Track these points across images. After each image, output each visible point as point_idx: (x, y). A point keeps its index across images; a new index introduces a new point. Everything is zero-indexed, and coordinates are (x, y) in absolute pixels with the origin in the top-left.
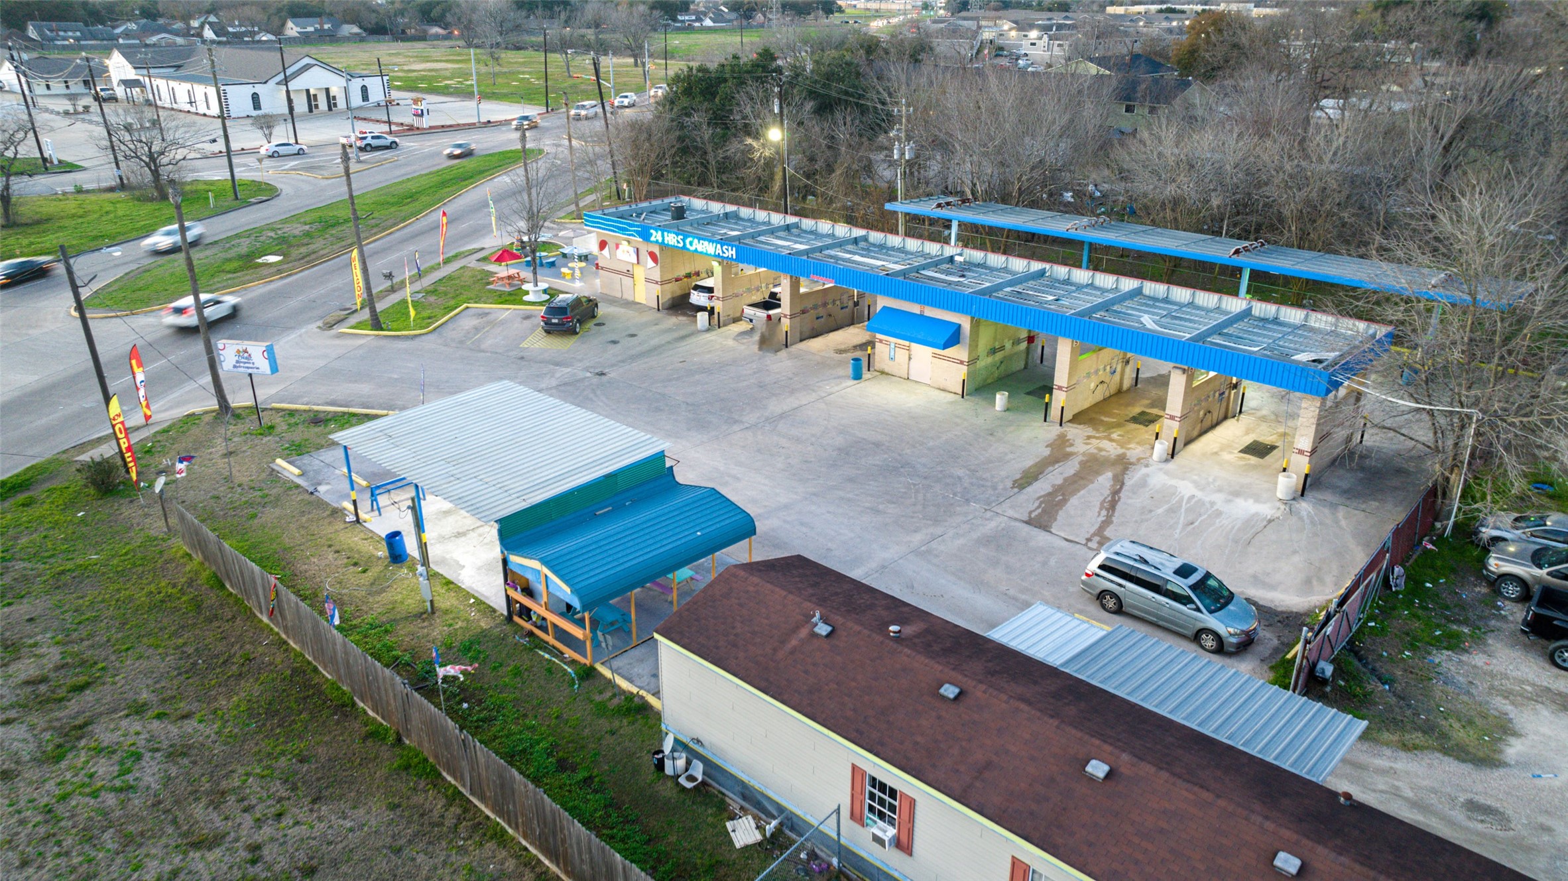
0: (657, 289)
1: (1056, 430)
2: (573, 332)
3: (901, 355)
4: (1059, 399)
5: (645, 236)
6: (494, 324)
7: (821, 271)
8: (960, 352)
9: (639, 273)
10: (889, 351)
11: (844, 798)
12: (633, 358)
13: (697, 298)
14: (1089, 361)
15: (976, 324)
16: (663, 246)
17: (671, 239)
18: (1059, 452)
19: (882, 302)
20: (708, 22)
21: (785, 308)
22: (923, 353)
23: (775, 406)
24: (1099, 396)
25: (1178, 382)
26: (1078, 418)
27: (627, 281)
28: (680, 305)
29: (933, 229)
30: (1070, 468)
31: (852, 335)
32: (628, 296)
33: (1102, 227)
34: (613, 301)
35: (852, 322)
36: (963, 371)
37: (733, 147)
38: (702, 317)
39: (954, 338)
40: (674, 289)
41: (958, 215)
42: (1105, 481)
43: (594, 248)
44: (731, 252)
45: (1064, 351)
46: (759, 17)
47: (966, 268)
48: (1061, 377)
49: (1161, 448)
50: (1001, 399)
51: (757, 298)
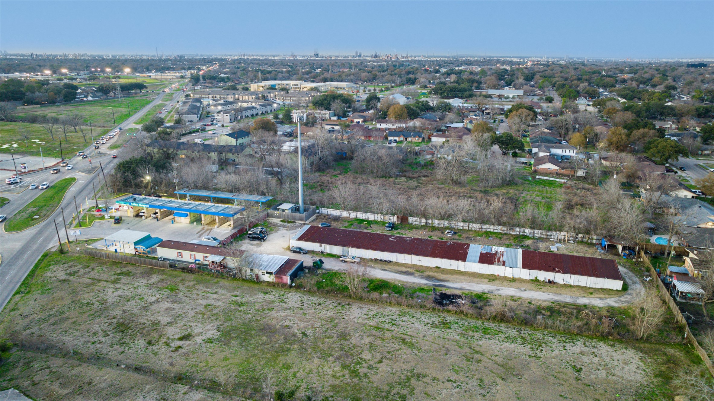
0: (133, 213)
1: (202, 227)
2: (120, 223)
3: (179, 219)
4: (203, 222)
5: (130, 204)
6: (103, 223)
7: (164, 207)
8: (188, 217)
9: (129, 211)
10: (177, 219)
11: (176, 255)
12: (134, 225)
13: (141, 214)
14: (207, 216)
15: (190, 214)
16: (134, 206)
17: (136, 205)
18: (203, 229)
19: (175, 211)
20: (90, 98)
21: (159, 214)
22: (183, 218)
23: (160, 229)
24: (210, 221)
25: (217, 218)
26: (206, 225)
27: (126, 213)
28: (138, 215)
29: (183, 197)
30: (204, 231)
31: (171, 217)
32: (126, 215)
33: (214, 193)
34: (124, 216)
35: (171, 215)
36: (189, 220)
37: (139, 180)
38: (143, 217)
39: (187, 215)
40: (136, 213)
41: (188, 194)
42: (208, 231)
43: (118, 207)
44: (148, 206)
45: (202, 215)
46: (112, 94)
47: (189, 204)
48: (203, 219)
49: (216, 226)
50: (195, 223)
51: (153, 213)
